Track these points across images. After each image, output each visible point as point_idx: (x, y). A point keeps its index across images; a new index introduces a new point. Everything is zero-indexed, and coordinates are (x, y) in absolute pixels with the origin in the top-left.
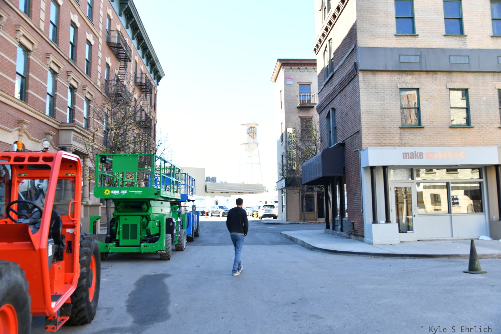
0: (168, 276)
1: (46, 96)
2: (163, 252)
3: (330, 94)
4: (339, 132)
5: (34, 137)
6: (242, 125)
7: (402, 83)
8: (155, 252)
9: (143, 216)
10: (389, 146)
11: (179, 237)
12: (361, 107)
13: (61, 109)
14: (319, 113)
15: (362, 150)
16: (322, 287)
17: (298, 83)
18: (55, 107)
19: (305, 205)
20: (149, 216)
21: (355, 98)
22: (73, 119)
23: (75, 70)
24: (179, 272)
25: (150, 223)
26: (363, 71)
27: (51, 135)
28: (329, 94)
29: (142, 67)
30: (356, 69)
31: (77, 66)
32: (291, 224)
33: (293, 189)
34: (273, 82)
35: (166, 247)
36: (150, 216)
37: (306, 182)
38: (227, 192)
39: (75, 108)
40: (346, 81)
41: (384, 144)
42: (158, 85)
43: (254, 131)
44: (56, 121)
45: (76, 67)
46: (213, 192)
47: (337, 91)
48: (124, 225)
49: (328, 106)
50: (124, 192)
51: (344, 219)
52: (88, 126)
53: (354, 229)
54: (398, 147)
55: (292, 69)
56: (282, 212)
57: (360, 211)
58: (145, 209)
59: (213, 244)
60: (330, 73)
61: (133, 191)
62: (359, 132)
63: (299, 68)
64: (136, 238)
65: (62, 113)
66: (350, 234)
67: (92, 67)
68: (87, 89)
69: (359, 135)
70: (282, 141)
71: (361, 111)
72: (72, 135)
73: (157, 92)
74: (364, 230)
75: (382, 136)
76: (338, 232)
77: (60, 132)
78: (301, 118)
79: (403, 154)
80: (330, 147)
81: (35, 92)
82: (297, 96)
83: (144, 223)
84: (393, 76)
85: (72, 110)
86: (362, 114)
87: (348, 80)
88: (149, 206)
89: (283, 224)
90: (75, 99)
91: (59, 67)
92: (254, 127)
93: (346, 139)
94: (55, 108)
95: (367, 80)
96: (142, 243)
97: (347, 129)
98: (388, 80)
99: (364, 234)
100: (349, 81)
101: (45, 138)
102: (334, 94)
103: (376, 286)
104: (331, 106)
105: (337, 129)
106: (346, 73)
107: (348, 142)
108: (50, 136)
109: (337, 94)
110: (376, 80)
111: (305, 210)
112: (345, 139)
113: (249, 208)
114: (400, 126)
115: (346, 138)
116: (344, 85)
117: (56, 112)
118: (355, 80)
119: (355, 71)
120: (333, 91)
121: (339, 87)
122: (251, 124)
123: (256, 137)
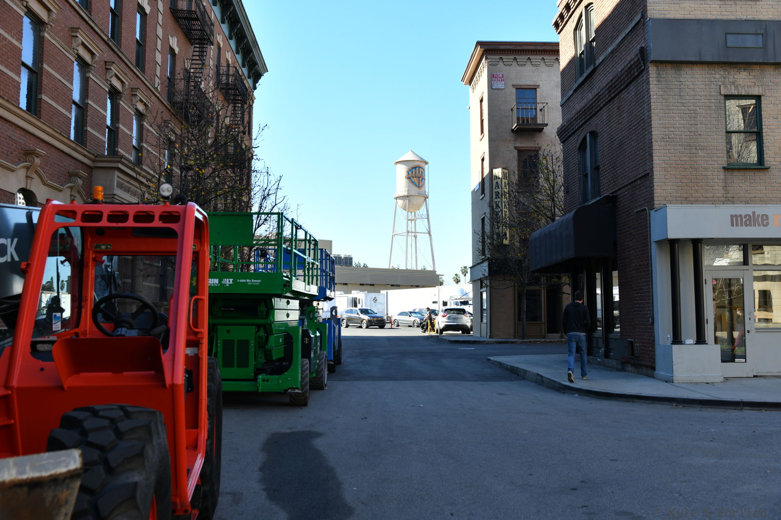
0: (318, 435)
1: (72, 106)
2: (296, 391)
3: (588, 105)
4: (604, 177)
5: (51, 180)
6: (397, 163)
7: (729, 86)
8: (283, 392)
9: (259, 326)
10: (703, 202)
11: (318, 364)
12: (653, 129)
13: (96, 131)
14: (562, 141)
15: (655, 210)
16: (613, 460)
17: (513, 85)
18: (86, 126)
19: (525, 310)
20: (271, 325)
21: (639, 113)
22: (114, 148)
23: (119, 60)
24: (335, 429)
25: (272, 339)
26: (657, 63)
27: (80, 178)
28: (586, 105)
29: (229, 56)
30: (643, 59)
31: (122, 52)
32: (500, 343)
33: (504, 279)
34: (465, 84)
35: (302, 381)
36: (273, 325)
37: (538, 267)
38: (371, 285)
39: (118, 128)
40: (621, 81)
41: (694, 199)
42: (255, 88)
43: (421, 173)
44: (87, 151)
45: (120, 54)
46: (346, 284)
47: (602, 100)
48: (225, 342)
49: (582, 128)
50: (228, 282)
51: (611, 336)
52: (139, 161)
53: (633, 354)
54: (721, 204)
55: (504, 60)
56: (482, 321)
57: (648, 321)
58: (263, 312)
59: (373, 378)
60: (587, 68)
61: (245, 281)
62: (648, 176)
63: (515, 58)
64: (247, 366)
65: (97, 138)
66: (623, 363)
67: (147, 54)
68: (140, 95)
69: (648, 182)
70: (483, 192)
71: (653, 137)
72: (116, 178)
73: (253, 102)
74: (654, 355)
75: (691, 184)
76: (599, 360)
77: (95, 172)
78: (518, 150)
79: (732, 216)
80: (584, 203)
81: (52, 99)
82: (512, 109)
83: (262, 338)
84: (713, 72)
85: (114, 132)
86: (654, 143)
87: (626, 79)
88: (271, 309)
89: (485, 343)
90: (119, 112)
91: (92, 54)
92: (419, 167)
93: (620, 189)
94: (85, 129)
95: (664, 79)
96: (259, 374)
97: (621, 170)
98: (704, 80)
99: (654, 363)
100: (628, 81)
101: (69, 183)
102: (596, 106)
103: (716, 460)
104: (587, 129)
105: (600, 170)
106: (623, 67)
107: (623, 194)
108: (78, 179)
109: (602, 105)
110: (682, 80)
111: (525, 317)
112: (617, 189)
113: (415, 313)
114: (725, 166)
115: (620, 187)
116: (617, 89)
117: (88, 135)
118: (642, 79)
119: (642, 64)
120: (594, 100)
121: (607, 92)
122: (414, 161)
123: (424, 184)
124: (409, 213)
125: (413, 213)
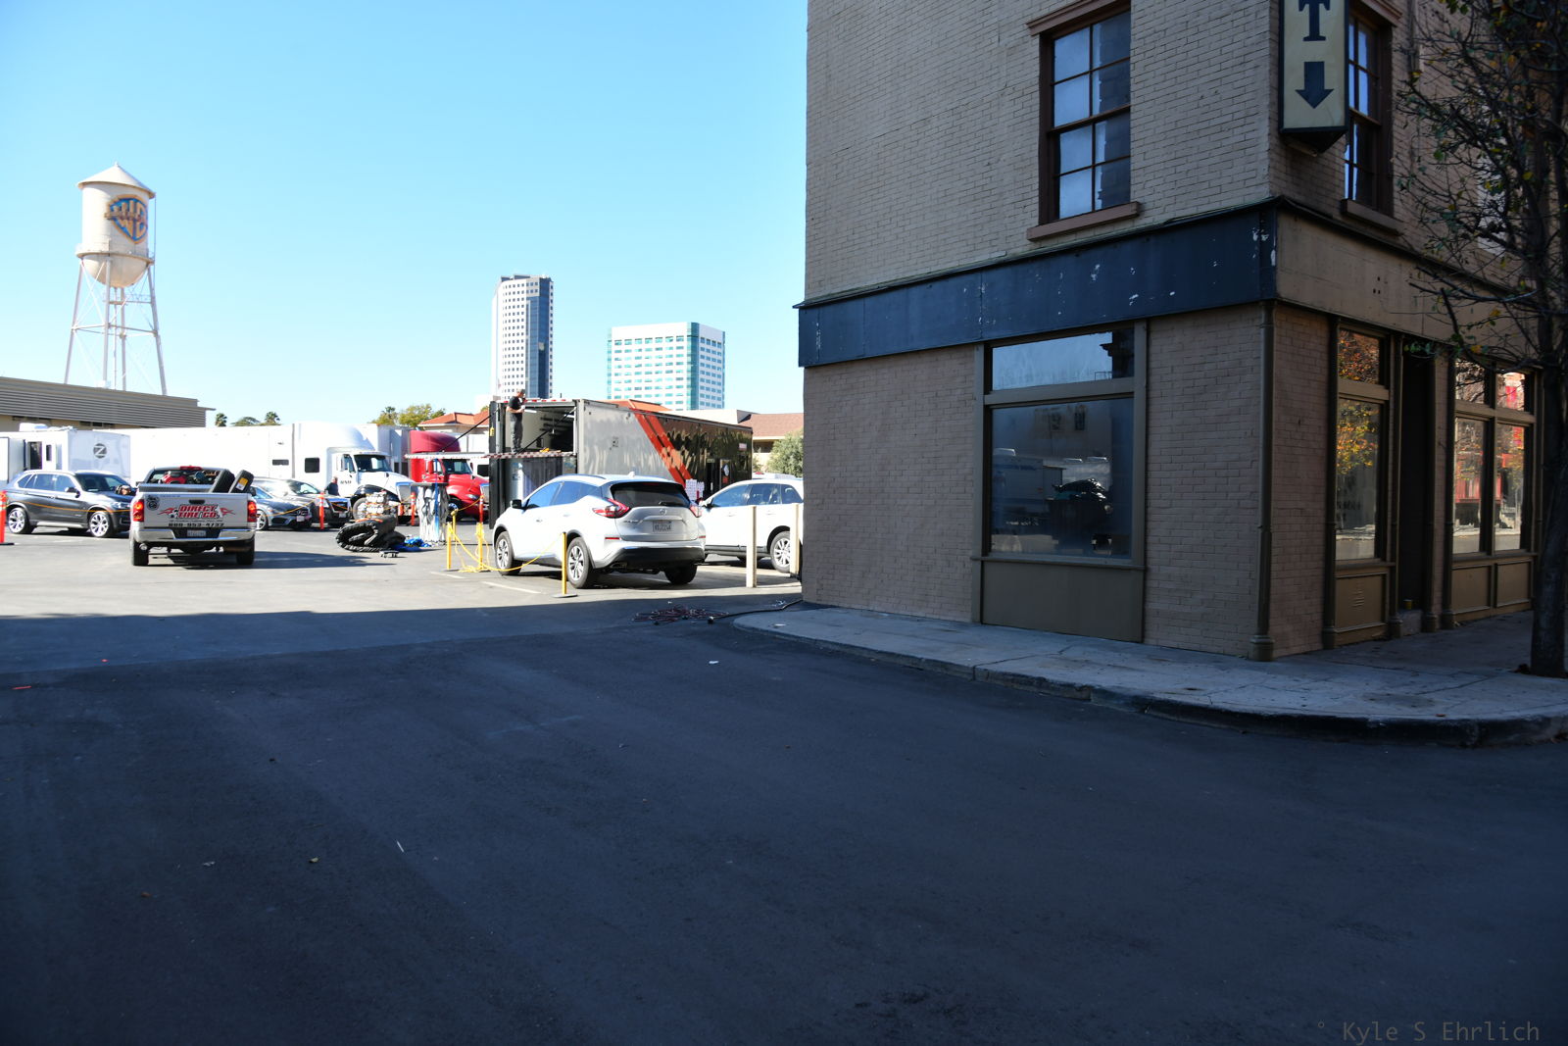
6: (86, 184)
43: (139, 213)
92: (137, 201)
122: (124, 185)
123: (145, 234)
124: (112, 289)
125: (119, 290)
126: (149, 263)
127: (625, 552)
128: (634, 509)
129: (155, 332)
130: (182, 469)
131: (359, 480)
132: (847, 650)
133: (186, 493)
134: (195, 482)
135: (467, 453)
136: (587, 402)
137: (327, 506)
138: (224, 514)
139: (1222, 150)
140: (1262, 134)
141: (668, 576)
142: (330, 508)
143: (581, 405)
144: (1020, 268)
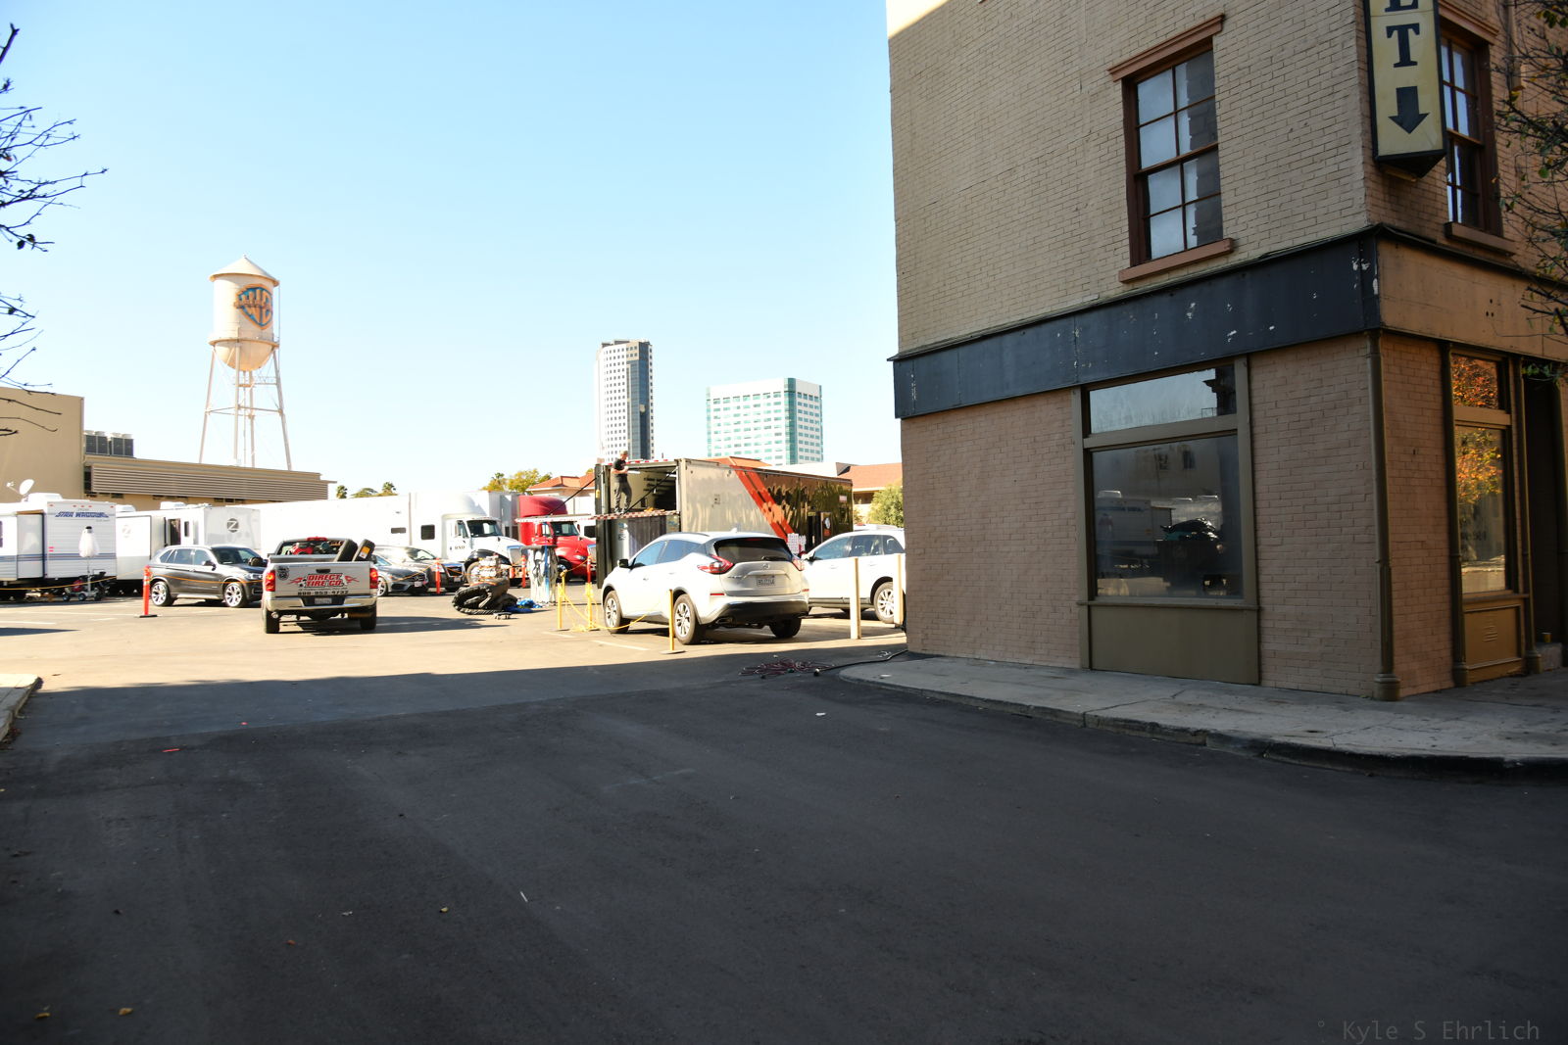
6: (216, 277)
43: (264, 300)
46: (120, 496)
92: (262, 289)
122: (251, 275)
123: (270, 321)
124: (241, 373)
125: (247, 373)
126: (275, 346)
127: (731, 607)
128: (737, 565)
129: (281, 411)
130: (309, 540)
131: (472, 545)
132: (954, 700)
133: (313, 563)
134: (321, 553)
135: (574, 515)
136: (688, 461)
137: (443, 571)
138: (349, 581)
139: (1315, 182)
140: (1357, 163)
141: (773, 630)
142: (445, 573)
143: (683, 464)
144: (1114, 311)
